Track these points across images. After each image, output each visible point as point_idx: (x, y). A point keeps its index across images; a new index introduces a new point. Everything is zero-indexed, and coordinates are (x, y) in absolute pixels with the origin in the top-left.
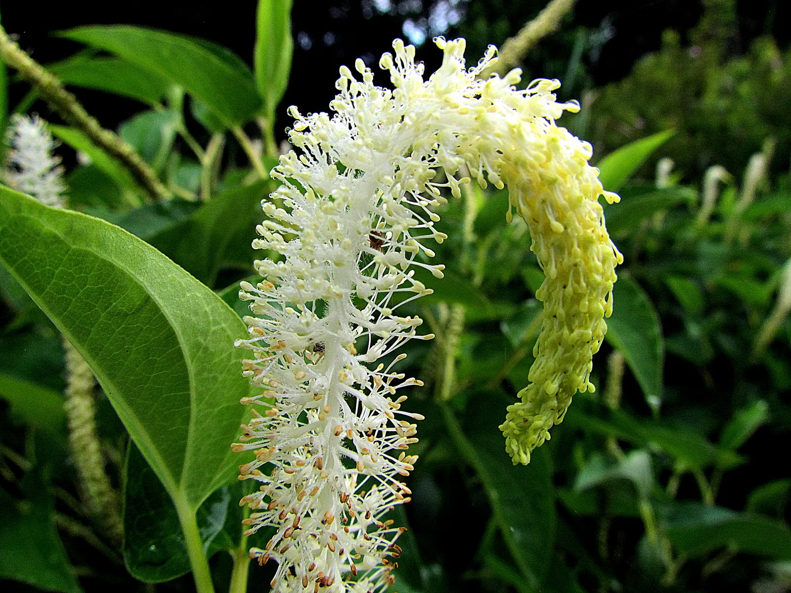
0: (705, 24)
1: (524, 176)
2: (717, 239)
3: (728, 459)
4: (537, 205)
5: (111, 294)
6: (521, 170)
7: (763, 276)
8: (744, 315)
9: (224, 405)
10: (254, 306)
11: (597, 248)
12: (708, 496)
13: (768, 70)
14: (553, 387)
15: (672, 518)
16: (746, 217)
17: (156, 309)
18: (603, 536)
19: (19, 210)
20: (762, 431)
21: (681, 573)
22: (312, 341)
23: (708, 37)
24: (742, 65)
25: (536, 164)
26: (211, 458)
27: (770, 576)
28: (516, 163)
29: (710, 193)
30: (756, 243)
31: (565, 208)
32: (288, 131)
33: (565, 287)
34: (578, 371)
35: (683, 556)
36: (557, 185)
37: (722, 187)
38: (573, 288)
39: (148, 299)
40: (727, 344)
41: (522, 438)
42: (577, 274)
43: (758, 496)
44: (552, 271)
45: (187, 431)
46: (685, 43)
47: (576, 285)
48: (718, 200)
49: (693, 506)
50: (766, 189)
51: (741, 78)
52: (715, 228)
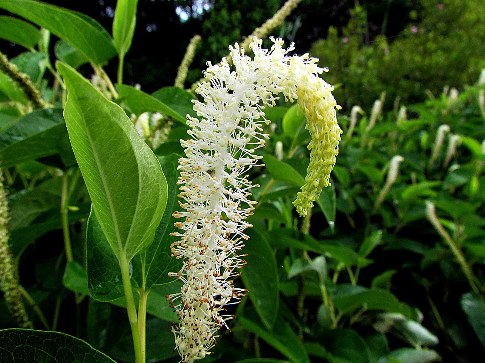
0: (350, 26)
1: (306, 96)
2: (357, 145)
3: (363, 262)
4: (312, 108)
5: (119, 144)
6: (306, 94)
7: (380, 166)
8: (370, 188)
9: (148, 207)
10: (187, 151)
11: (334, 126)
12: (354, 281)
13: (383, 54)
14: (316, 183)
15: (335, 293)
16: (371, 134)
17: (133, 153)
18: (301, 305)
19: (98, 100)
20: (378, 248)
21: (339, 323)
22: (211, 167)
23: (352, 34)
24: (370, 50)
25: (313, 91)
26: (137, 235)
27: (382, 320)
28: (304, 91)
29: (353, 121)
30: (376, 148)
31: (323, 110)
32: (203, 72)
33: (322, 142)
34: (325, 177)
35: (341, 313)
36: (320, 100)
37: (359, 117)
38: (325, 143)
39: (131, 148)
40: (362, 203)
41: (303, 205)
42: (326, 137)
43: (376, 280)
44: (317, 135)
45: (132, 219)
46: (340, 35)
47: (326, 141)
48: (357, 125)
49: (345, 286)
50: (381, 119)
51: (369, 57)
52: (356, 140)
